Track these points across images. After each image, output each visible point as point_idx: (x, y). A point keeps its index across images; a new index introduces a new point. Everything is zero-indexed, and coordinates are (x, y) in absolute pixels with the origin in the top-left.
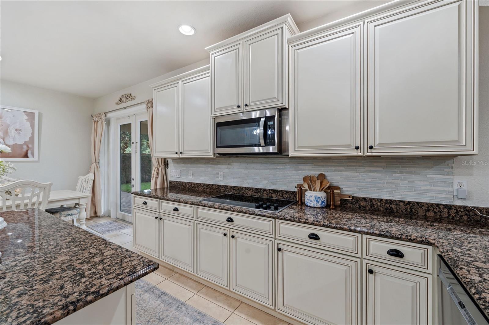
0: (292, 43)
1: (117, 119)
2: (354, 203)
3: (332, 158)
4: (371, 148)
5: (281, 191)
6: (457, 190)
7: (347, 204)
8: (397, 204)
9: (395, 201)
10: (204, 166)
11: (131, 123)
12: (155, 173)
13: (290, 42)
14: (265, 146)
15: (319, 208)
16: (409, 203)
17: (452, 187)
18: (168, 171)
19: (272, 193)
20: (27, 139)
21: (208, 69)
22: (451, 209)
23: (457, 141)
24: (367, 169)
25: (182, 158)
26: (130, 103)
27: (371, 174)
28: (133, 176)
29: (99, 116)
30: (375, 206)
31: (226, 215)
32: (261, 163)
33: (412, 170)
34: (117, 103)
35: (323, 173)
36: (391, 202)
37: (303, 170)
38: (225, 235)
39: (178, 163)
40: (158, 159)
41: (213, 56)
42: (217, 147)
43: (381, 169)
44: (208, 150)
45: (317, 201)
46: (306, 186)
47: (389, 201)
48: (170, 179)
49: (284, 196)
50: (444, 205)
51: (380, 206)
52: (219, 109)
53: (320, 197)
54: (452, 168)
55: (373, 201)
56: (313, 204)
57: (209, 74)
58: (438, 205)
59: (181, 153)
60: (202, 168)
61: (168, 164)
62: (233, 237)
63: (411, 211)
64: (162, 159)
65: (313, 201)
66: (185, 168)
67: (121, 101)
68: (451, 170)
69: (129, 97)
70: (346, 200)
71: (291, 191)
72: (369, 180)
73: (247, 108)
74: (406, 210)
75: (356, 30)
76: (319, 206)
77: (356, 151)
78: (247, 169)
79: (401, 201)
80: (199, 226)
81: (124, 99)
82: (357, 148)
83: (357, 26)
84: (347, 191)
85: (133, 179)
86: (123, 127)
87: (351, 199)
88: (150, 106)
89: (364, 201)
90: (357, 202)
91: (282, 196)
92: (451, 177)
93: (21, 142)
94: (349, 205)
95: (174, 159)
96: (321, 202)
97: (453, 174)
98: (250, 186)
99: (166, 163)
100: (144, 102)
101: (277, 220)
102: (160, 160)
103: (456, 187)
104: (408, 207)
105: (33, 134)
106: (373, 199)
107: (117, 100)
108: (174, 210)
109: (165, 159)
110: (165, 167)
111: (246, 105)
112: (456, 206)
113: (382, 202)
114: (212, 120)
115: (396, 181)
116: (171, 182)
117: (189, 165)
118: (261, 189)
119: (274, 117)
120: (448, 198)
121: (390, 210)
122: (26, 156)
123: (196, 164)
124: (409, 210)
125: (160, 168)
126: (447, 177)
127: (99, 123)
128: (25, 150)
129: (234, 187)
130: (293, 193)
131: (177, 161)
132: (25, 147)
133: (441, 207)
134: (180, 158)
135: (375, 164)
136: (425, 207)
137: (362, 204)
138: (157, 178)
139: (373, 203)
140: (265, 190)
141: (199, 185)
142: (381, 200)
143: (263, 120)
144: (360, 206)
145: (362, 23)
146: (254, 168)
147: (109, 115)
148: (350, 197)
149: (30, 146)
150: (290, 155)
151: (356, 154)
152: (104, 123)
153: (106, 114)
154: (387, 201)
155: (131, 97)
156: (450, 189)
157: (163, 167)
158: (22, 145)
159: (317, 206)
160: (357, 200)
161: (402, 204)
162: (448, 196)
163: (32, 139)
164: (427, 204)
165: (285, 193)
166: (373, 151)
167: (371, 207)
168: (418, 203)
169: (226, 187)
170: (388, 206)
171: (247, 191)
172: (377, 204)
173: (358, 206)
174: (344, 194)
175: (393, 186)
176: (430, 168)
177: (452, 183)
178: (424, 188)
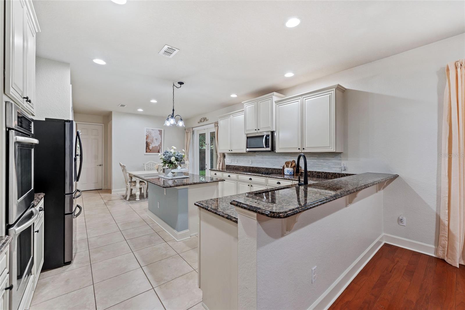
0: (277, 103)
1: (198, 131)
5: (277, 169)
6: (343, 167)
8: (321, 174)
10: (242, 157)
11: (205, 133)
12: (219, 161)
13: (276, 102)
14: (266, 148)
15: (288, 175)
16: (326, 173)
17: (341, 165)
18: (225, 159)
19: (273, 170)
20: (159, 144)
21: (243, 111)
22: (340, 175)
23: (330, 147)
25: (232, 153)
26: (205, 123)
27: (313, 160)
28: (206, 163)
29: (189, 129)
30: (314, 175)
31: (249, 177)
32: (269, 155)
34: (199, 123)
35: (294, 160)
37: (286, 158)
38: (249, 185)
39: (230, 155)
40: (220, 153)
41: (246, 106)
42: (247, 148)
43: (316, 158)
44: (243, 149)
45: (288, 172)
46: (285, 166)
48: (226, 164)
52: (248, 130)
57: (244, 113)
58: (335, 173)
59: (232, 150)
60: (241, 158)
61: (225, 156)
62: (251, 186)
64: (222, 153)
66: (233, 158)
67: (201, 121)
68: (340, 158)
69: (205, 119)
72: (312, 163)
73: (259, 131)
74: (325, 176)
75: (299, 100)
76: (289, 174)
78: (263, 158)
79: (323, 172)
80: (239, 183)
81: (202, 121)
82: (299, 149)
83: (299, 99)
85: (206, 165)
86: (200, 135)
88: (216, 125)
89: (309, 172)
91: (278, 171)
92: (341, 161)
93: (157, 145)
95: (228, 154)
98: (264, 167)
99: (224, 156)
100: (213, 123)
101: (267, 178)
102: (221, 154)
103: (342, 165)
104: (325, 174)
105: (161, 141)
106: (313, 171)
107: (199, 121)
108: (228, 176)
109: (224, 153)
110: (224, 158)
111: (259, 130)
114: (245, 135)
115: (321, 163)
116: (227, 166)
117: (235, 156)
118: (268, 168)
119: (269, 135)
120: (339, 170)
121: (319, 176)
122: (159, 152)
123: (239, 156)
124: (326, 176)
125: (221, 158)
126: (339, 161)
127: (189, 133)
128: (158, 149)
129: (256, 167)
131: (230, 154)
132: (159, 147)
133: (337, 174)
134: (231, 153)
135: (314, 156)
136: (331, 175)
137: (309, 174)
138: (220, 163)
140: (270, 168)
141: (240, 167)
142: (316, 172)
143: (265, 136)
145: (301, 98)
146: (265, 158)
147: (194, 129)
149: (160, 147)
150: (276, 152)
151: (299, 152)
152: (192, 133)
153: (192, 128)
154: (318, 172)
155: (206, 120)
157: (223, 158)
158: (158, 146)
161: (323, 173)
162: (340, 169)
163: (161, 143)
167: (312, 175)
168: (329, 173)
169: (253, 167)
171: (262, 169)
175: (321, 165)
176: (333, 157)
177: (341, 164)
178: (331, 166)
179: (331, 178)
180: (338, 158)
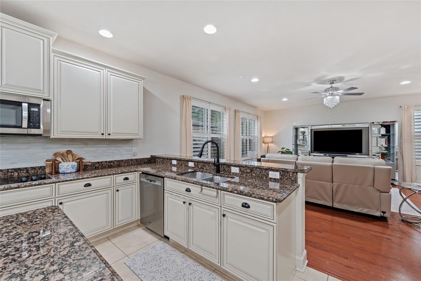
2: (92, 166)
3: (77, 139)
4: (109, 134)
5: (26, 168)
6: (134, 153)
7: (88, 168)
8: (114, 162)
9: (113, 161)
14: (28, 128)
16: (118, 161)
22: (132, 160)
23: (138, 134)
24: (99, 145)
30: (104, 165)
33: (119, 145)
35: (70, 149)
36: (111, 162)
43: (106, 145)
45: (73, 168)
47: (110, 162)
49: (29, 171)
50: (130, 159)
51: (106, 165)
53: (75, 165)
54: (132, 144)
55: (103, 163)
56: (70, 170)
58: (128, 160)
63: (119, 164)
65: (70, 169)
68: (132, 145)
70: (87, 165)
71: (38, 167)
72: (100, 152)
74: (117, 164)
77: (101, 136)
79: (115, 161)
82: (103, 134)
84: (87, 159)
87: (91, 164)
89: (98, 163)
90: (94, 165)
91: (27, 172)
92: (132, 148)
94: (89, 167)
96: (75, 168)
97: (132, 146)
104: (118, 163)
106: (103, 162)
112: (133, 159)
113: (107, 163)
115: (113, 151)
119: (39, 105)
121: (110, 166)
130: (41, 168)
137: (97, 166)
139: (102, 164)
142: (107, 162)
144: (95, 167)
145: (104, 69)
148: (90, 163)
150: (51, 137)
151: (101, 138)
154: (109, 161)
156: (132, 153)
159: (73, 172)
160: (94, 164)
161: (115, 162)
162: (131, 156)
164: (125, 160)
165: (31, 169)
166: (110, 136)
167: (101, 166)
168: (121, 160)
170: (109, 164)
172: (105, 164)
173: (94, 167)
174: (85, 162)
175: (112, 154)
176: (125, 144)
177: (132, 150)
178: (123, 153)
179: (124, 165)
180: (129, 145)
